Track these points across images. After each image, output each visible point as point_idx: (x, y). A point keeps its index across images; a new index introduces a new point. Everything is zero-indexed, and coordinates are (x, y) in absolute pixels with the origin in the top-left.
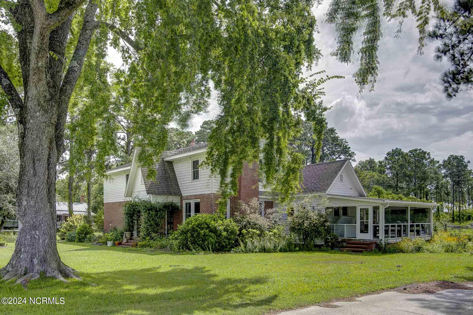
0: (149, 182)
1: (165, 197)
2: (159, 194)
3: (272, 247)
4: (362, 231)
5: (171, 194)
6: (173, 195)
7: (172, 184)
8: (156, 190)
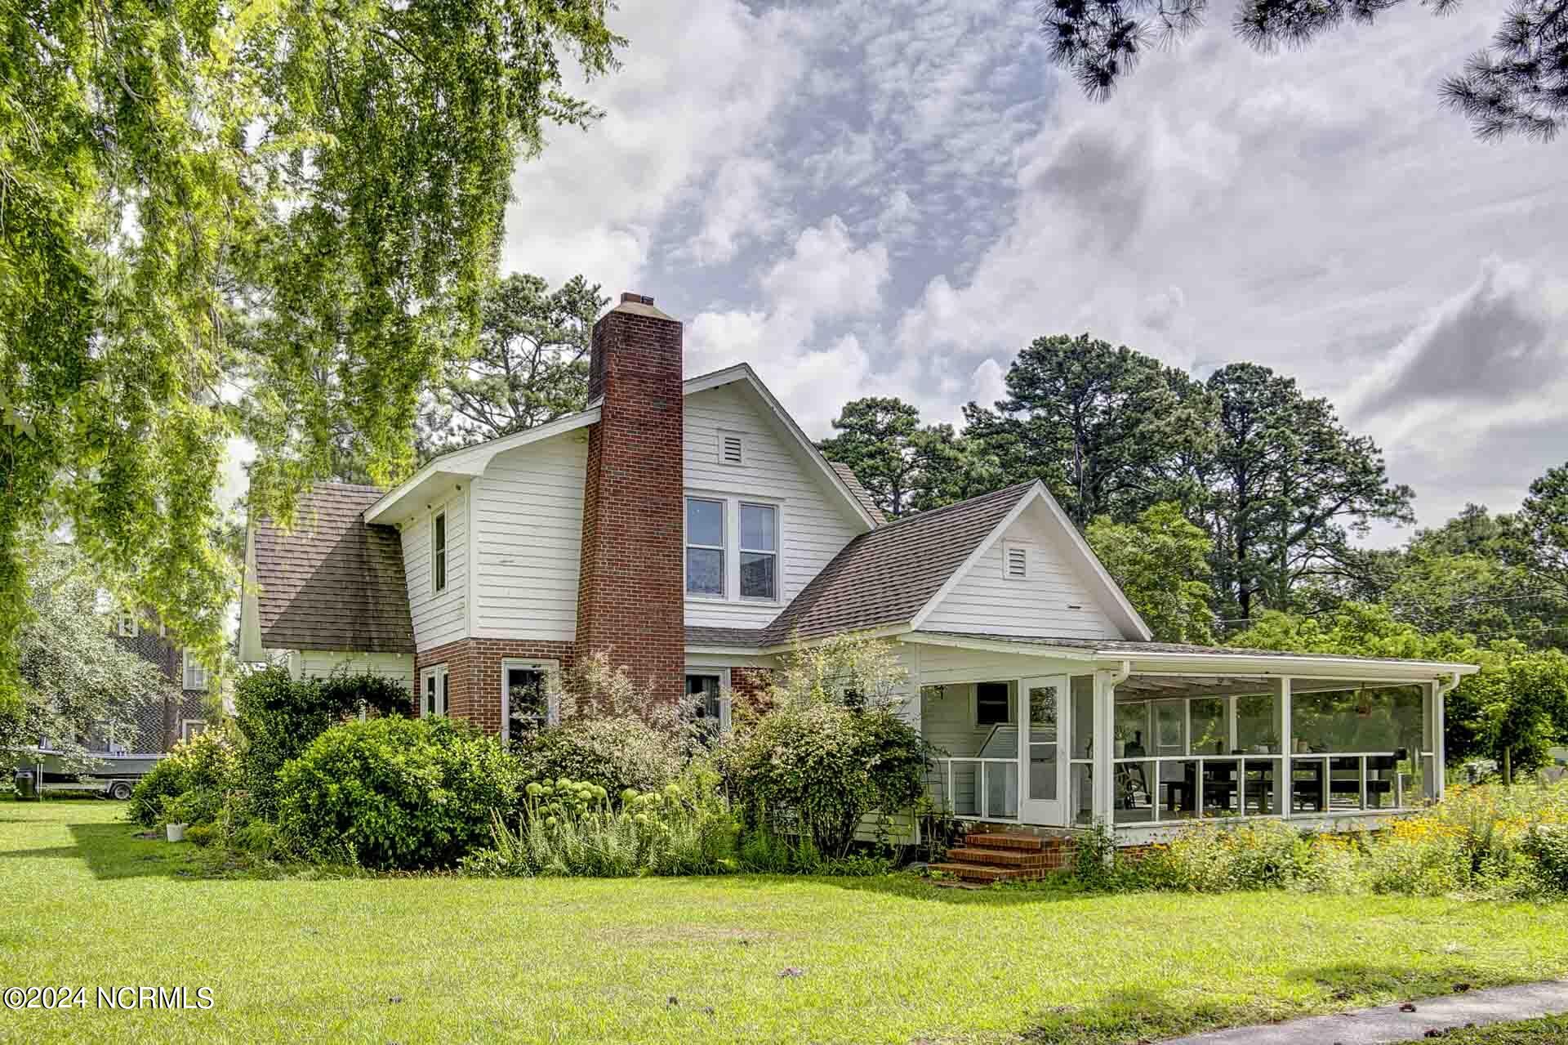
0: (280, 603)
1: (341, 657)
2: (316, 647)
3: (629, 854)
4: (1035, 794)
5: (368, 648)
6: (377, 648)
7: (380, 607)
8: (308, 633)
